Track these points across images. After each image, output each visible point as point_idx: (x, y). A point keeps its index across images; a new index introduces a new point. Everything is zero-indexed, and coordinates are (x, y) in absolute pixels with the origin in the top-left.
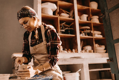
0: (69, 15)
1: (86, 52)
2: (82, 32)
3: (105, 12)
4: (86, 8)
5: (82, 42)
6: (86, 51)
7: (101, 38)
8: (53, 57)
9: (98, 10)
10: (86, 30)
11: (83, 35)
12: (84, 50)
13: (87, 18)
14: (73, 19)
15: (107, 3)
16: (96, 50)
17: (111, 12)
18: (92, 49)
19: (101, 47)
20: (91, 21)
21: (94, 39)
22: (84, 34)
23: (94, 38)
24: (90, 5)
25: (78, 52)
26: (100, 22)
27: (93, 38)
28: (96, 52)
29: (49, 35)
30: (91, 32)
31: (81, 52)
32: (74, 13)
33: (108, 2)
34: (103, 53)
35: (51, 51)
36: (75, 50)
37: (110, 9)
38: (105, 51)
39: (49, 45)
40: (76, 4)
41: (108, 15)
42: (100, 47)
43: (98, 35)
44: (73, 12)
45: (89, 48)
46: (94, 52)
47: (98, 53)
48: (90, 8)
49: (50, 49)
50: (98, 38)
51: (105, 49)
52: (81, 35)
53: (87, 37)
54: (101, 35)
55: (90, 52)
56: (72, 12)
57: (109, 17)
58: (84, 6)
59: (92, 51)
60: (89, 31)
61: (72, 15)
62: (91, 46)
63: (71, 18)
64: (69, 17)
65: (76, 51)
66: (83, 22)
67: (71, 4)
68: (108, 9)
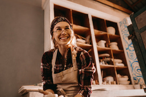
0: (86, 41)
1: (108, 84)
2: (102, 60)
3: (135, 32)
4: (103, 33)
5: (102, 71)
6: (108, 82)
7: (122, 67)
8: (87, 88)
9: (116, 35)
10: (105, 58)
11: (103, 64)
12: (106, 82)
13: (105, 44)
14: (90, 45)
15: (136, 22)
16: (119, 81)
17: (143, 32)
18: (114, 80)
19: (124, 77)
20: (110, 48)
21: (115, 69)
22: (104, 62)
23: (116, 67)
24: (107, 30)
25: (99, 84)
26: (119, 49)
27: (114, 67)
28: (119, 84)
29: (83, 59)
30: (111, 60)
31: (103, 83)
32: (91, 39)
33: (138, 21)
34: (127, 84)
35: (84, 80)
36: (95, 81)
37: (141, 29)
38: (129, 82)
39: (82, 72)
40: (92, 28)
41: (139, 35)
42: (122, 77)
43: (119, 63)
44: (90, 37)
45: (110, 79)
46: (117, 84)
47: (122, 84)
48: (108, 34)
49: (83, 78)
50: (120, 67)
51: (128, 80)
52: (101, 63)
53: (107, 65)
54: (122, 63)
55: (112, 83)
56: (88, 37)
57: (141, 38)
58: (101, 32)
59: (115, 82)
60: (109, 59)
61: (89, 41)
62: (112, 76)
63: (88, 44)
64: (86, 43)
65: (97, 83)
66: (102, 48)
67: (87, 28)
68: (139, 29)
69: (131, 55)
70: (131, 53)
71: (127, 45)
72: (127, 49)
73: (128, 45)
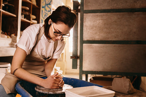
60: (28, 13)
69: (45, 15)
70: (45, 13)
71: (44, 3)
72: (43, 7)
73: (46, 4)
